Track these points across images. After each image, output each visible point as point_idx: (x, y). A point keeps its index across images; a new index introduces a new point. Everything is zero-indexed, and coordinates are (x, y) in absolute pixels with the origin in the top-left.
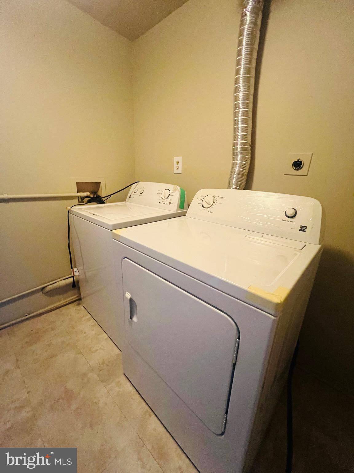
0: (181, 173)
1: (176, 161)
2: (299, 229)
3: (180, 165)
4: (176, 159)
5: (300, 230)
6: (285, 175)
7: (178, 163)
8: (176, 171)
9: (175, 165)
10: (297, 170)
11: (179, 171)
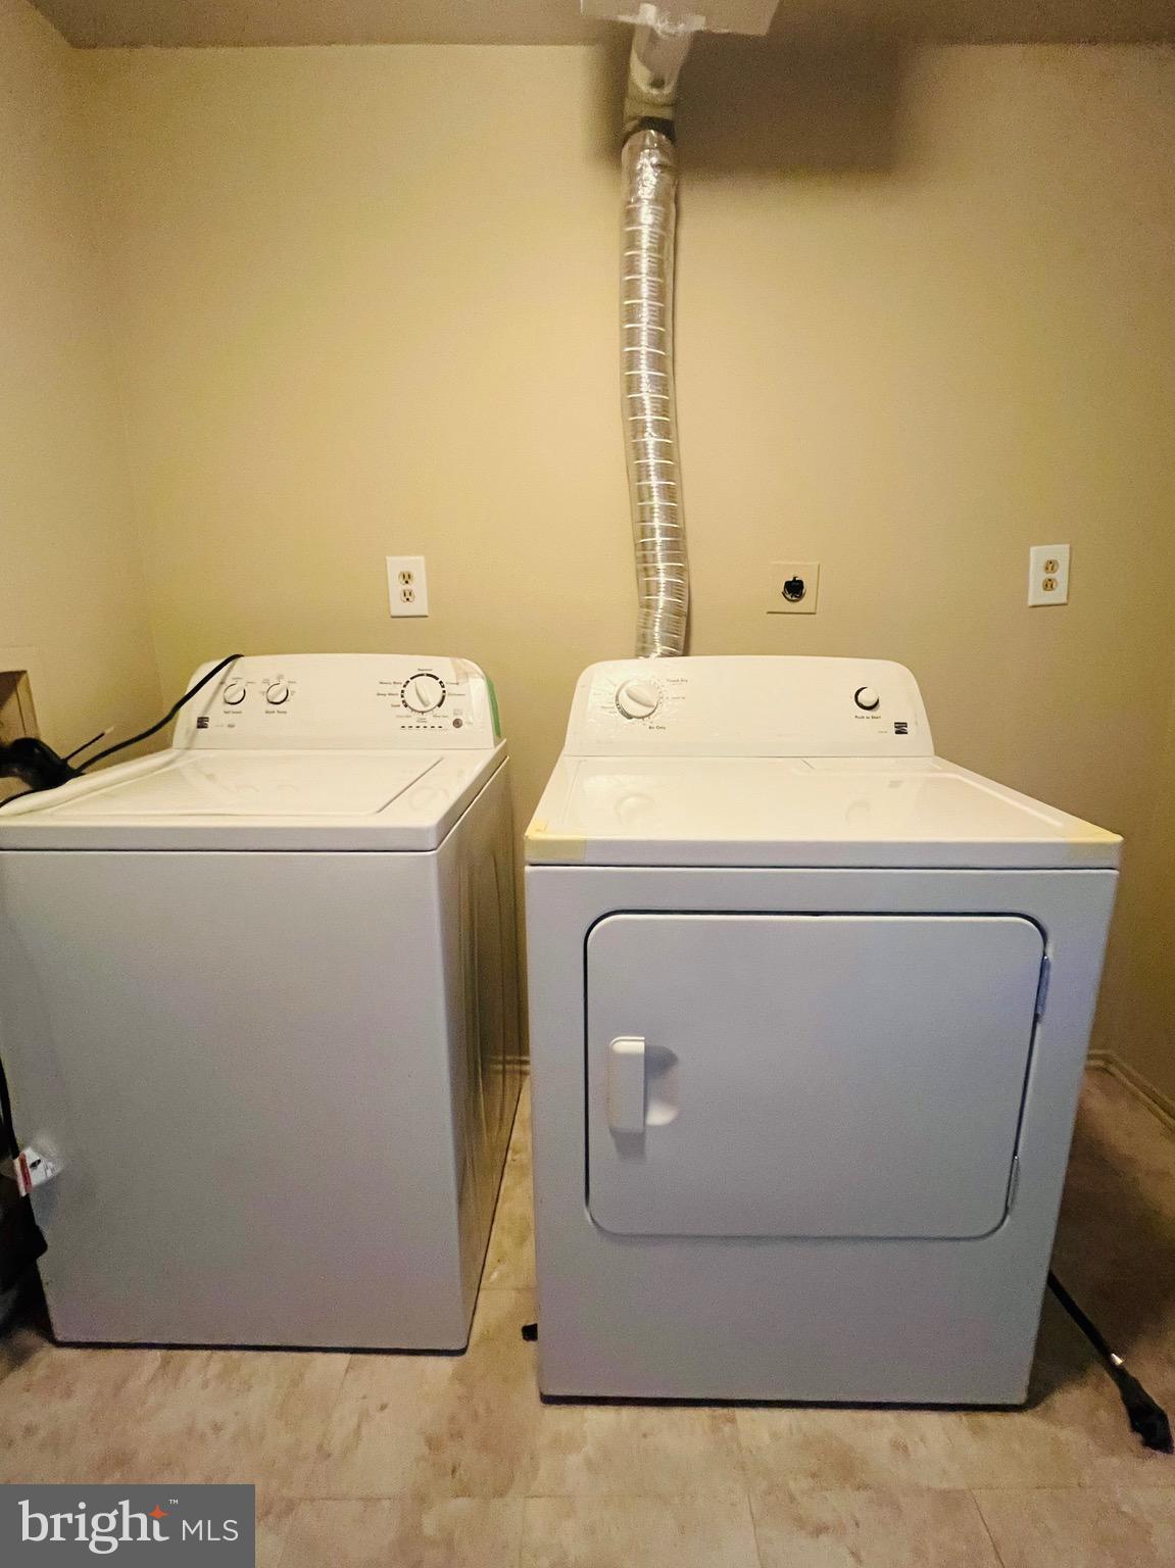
0: (427, 614)
1: (398, 573)
2: (894, 729)
3: (419, 585)
4: (395, 565)
5: (897, 732)
6: (769, 613)
7: (407, 578)
8: (399, 607)
9: (396, 587)
10: (797, 601)
11: (419, 606)
